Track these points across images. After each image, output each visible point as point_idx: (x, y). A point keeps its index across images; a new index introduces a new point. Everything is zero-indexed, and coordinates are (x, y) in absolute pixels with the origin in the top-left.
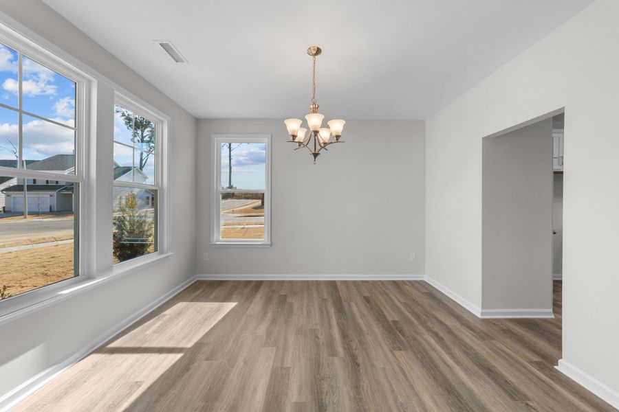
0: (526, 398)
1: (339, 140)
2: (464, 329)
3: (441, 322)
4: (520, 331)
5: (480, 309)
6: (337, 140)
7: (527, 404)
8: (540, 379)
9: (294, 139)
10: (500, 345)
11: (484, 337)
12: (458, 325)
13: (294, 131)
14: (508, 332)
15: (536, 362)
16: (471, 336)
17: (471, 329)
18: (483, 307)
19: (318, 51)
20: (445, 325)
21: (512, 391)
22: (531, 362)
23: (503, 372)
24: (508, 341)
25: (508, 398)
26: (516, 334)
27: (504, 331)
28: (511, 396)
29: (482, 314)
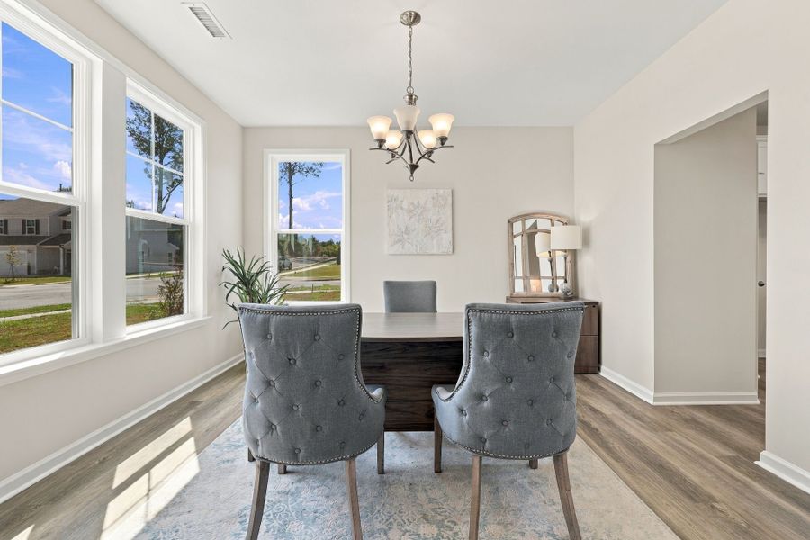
0: (712, 498)
1: (447, 143)
2: (628, 419)
3: (595, 411)
4: (710, 420)
5: (652, 393)
6: (442, 144)
7: (712, 506)
8: (732, 477)
9: (380, 146)
10: (678, 437)
11: (655, 427)
12: (619, 413)
13: (380, 134)
14: (692, 422)
15: (729, 457)
16: (638, 428)
17: (639, 418)
18: (656, 390)
19: (416, 18)
20: (602, 414)
21: (692, 492)
22: (721, 457)
23: (682, 470)
24: (692, 433)
25: (686, 500)
26: (703, 424)
27: (686, 421)
28: (691, 498)
29: (656, 399)
